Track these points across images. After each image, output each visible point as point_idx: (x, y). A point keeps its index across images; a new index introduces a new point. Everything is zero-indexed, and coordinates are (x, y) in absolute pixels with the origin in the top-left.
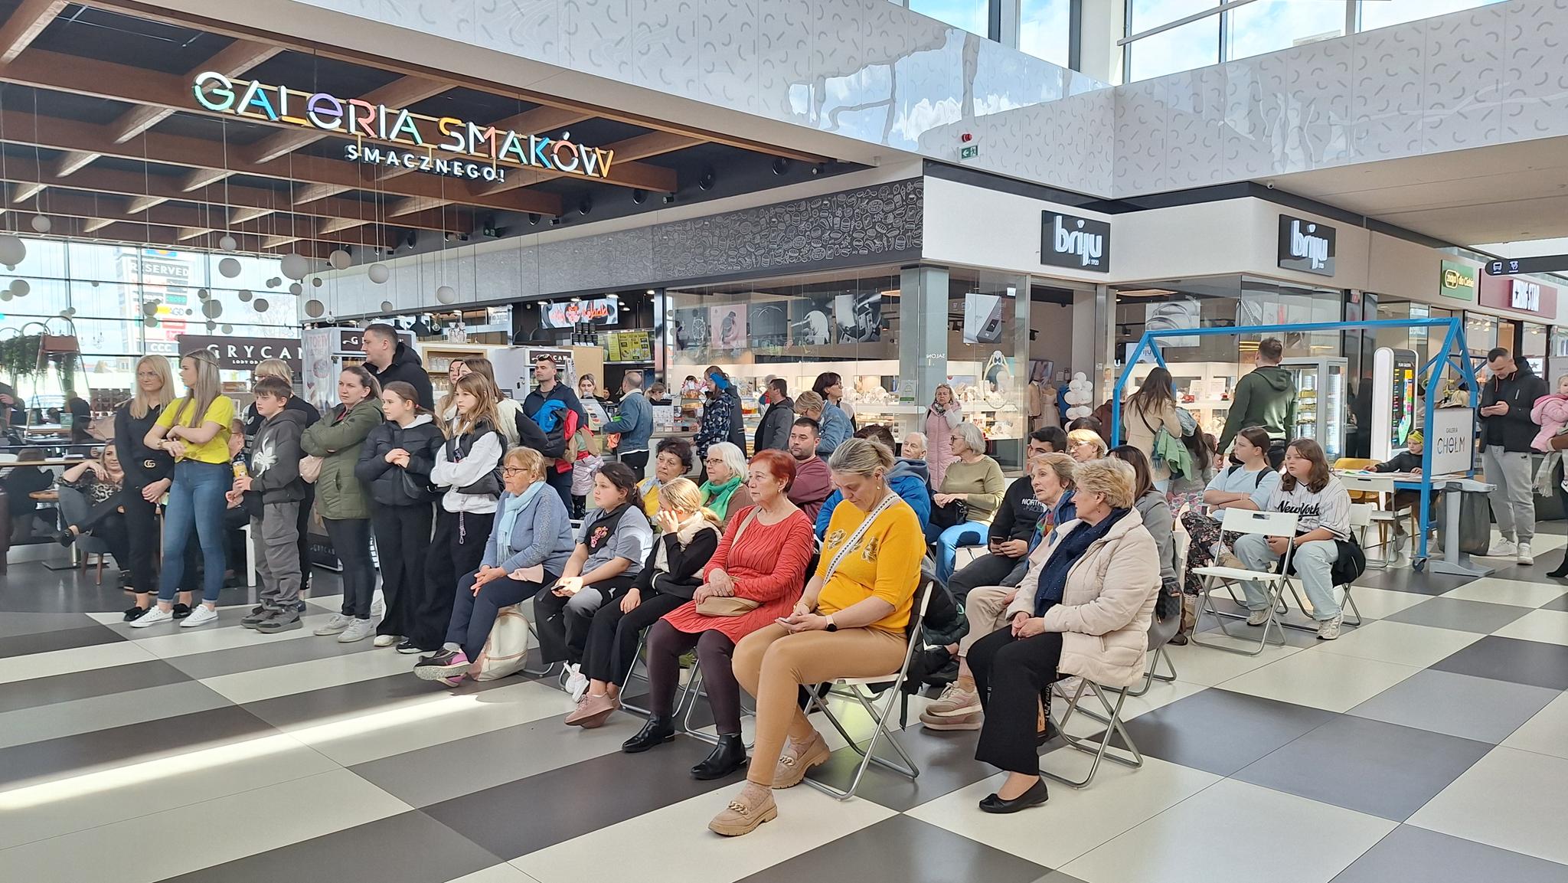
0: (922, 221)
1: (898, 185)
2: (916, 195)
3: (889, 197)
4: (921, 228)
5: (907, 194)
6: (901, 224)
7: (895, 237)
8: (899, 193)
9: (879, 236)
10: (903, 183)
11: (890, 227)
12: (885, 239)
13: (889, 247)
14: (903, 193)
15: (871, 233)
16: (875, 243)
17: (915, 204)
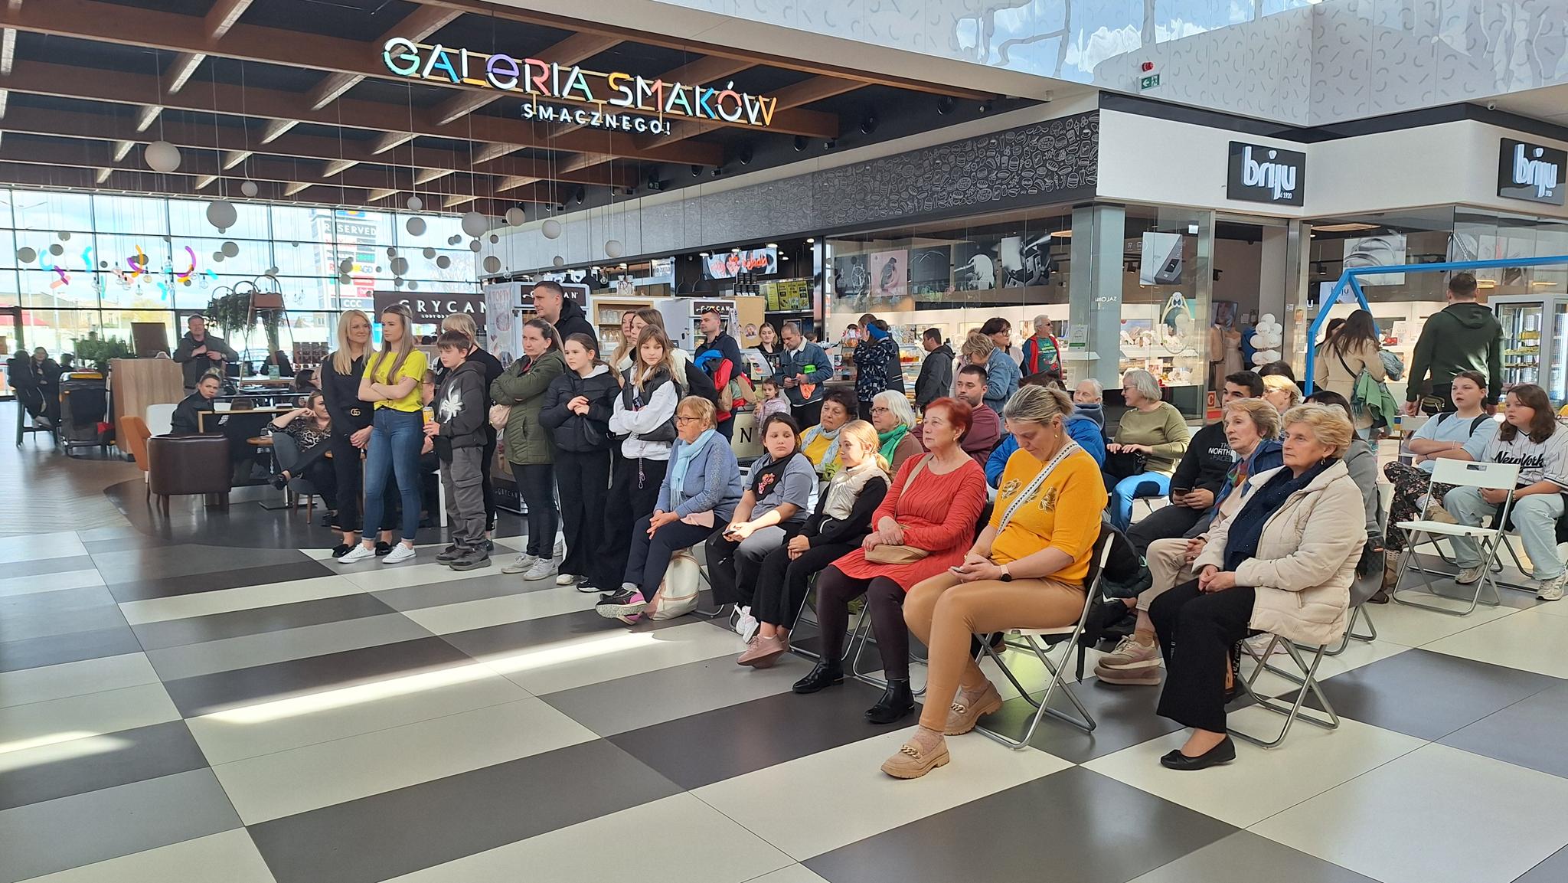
0: (1097, 157)
1: (1071, 120)
2: (1091, 130)
3: (1061, 132)
4: (1096, 164)
5: (1082, 129)
6: (1074, 161)
7: (1067, 175)
8: (1073, 129)
9: (1050, 174)
10: (1077, 117)
11: (1062, 165)
12: (1056, 177)
13: (1060, 185)
14: (1077, 128)
15: (1041, 171)
16: (1045, 182)
17: (1090, 139)
